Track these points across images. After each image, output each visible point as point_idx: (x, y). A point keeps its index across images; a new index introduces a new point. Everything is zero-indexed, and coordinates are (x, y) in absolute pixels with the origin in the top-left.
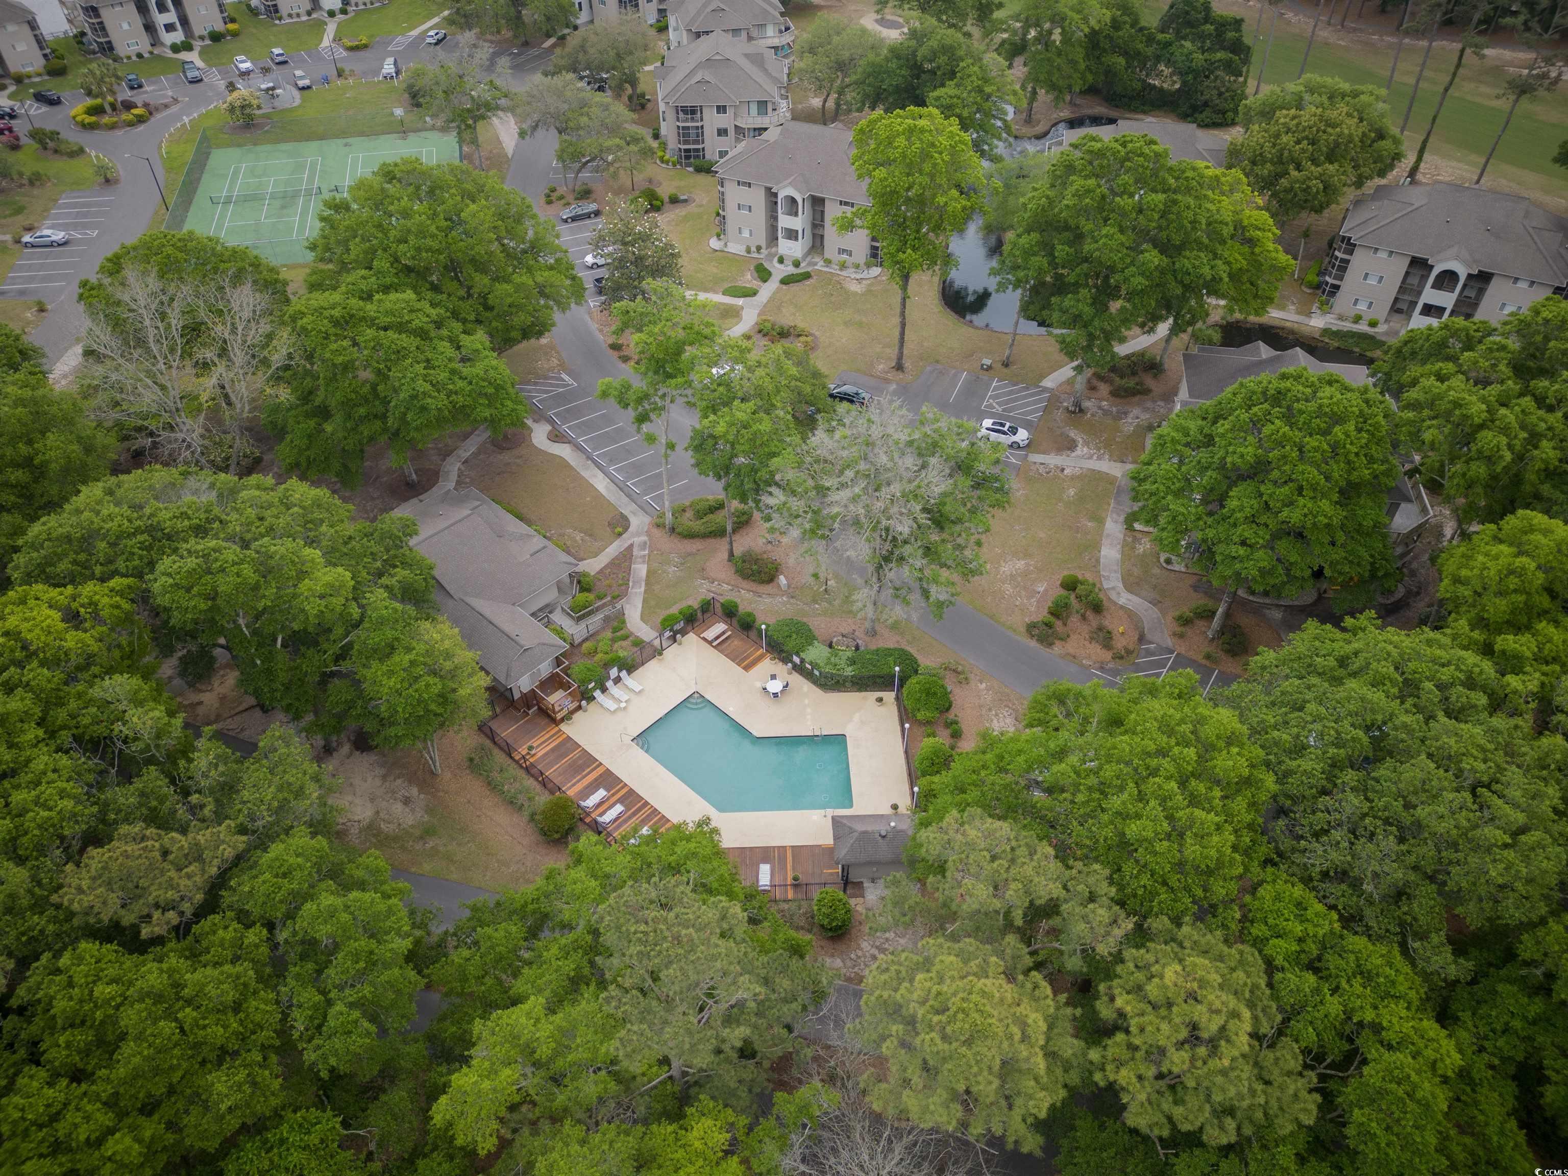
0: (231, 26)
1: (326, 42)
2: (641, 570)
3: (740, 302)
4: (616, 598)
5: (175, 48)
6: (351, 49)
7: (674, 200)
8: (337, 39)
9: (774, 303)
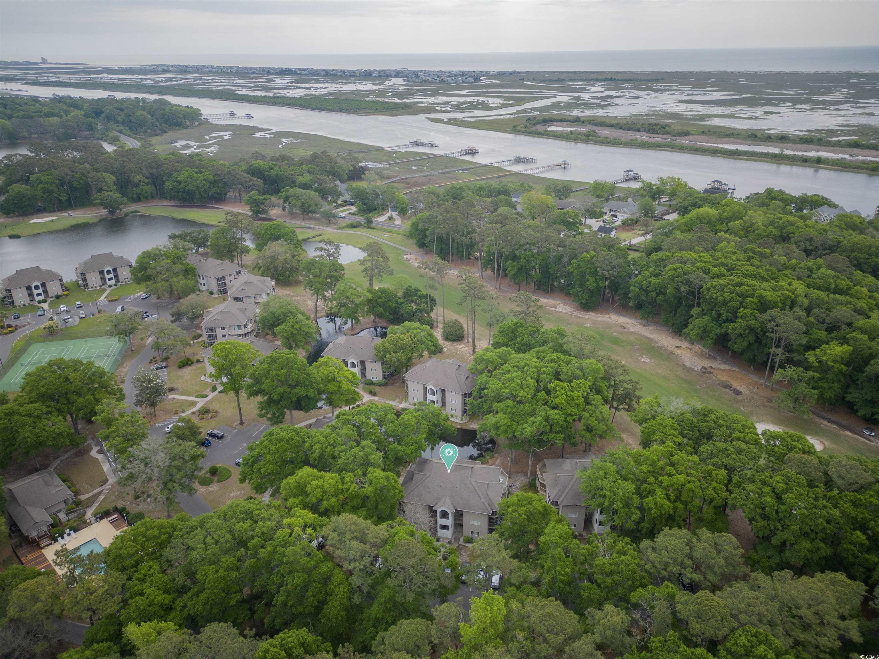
0: (65, 293)
1: (102, 298)
2: (102, 497)
3: (199, 400)
4: (87, 507)
5: (39, 302)
6: (110, 301)
7: (198, 361)
8: (106, 297)
9: (212, 401)
